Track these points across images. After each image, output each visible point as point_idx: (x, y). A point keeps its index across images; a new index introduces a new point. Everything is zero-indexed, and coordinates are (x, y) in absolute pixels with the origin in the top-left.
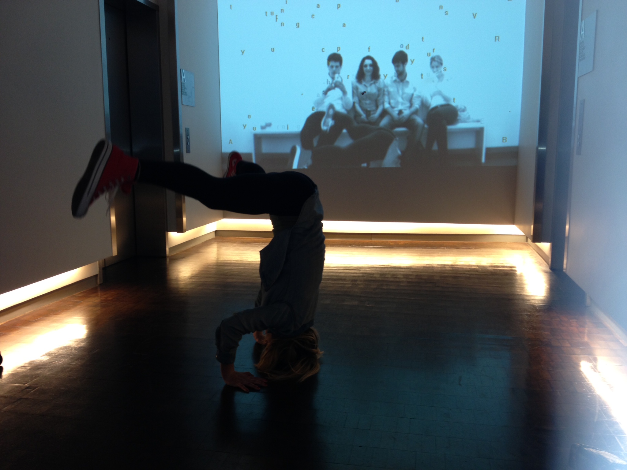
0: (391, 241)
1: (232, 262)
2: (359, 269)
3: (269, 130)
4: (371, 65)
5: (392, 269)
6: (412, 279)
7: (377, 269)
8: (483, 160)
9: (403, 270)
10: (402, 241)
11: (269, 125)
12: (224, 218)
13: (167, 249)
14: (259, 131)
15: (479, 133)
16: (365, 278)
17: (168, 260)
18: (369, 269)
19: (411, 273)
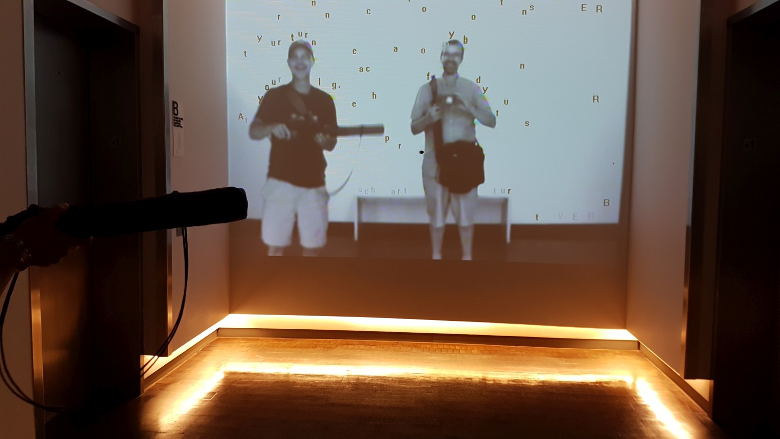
12: (231, 312)
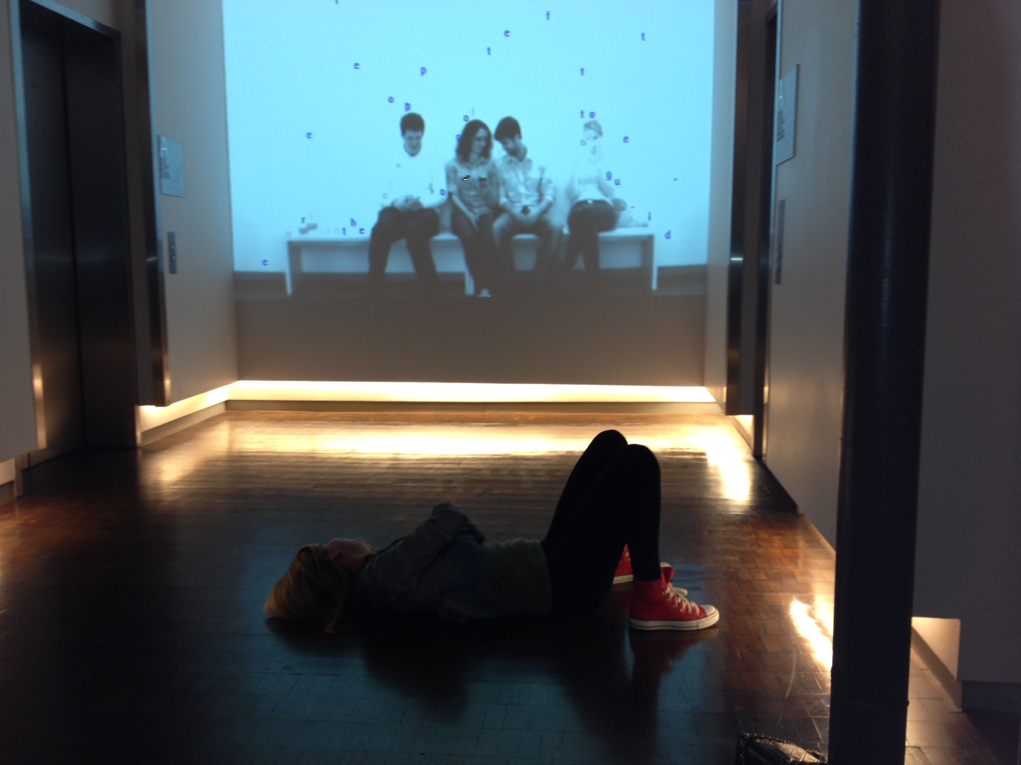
0: (516, 414)
1: (250, 454)
2: (458, 461)
3: (312, 236)
5: (511, 462)
6: (541, 476)
7: (488, 461)
8: (654, 286)
9: (529, 462)
10: (533, 415)
11: (313, 227)
12: (239, 378)
13: (138, 434)
14: (296, 236)
15: (646, 244)
16: (466, 476)
17: (140, 453)
18: (475, 462)
19: (539, 467)
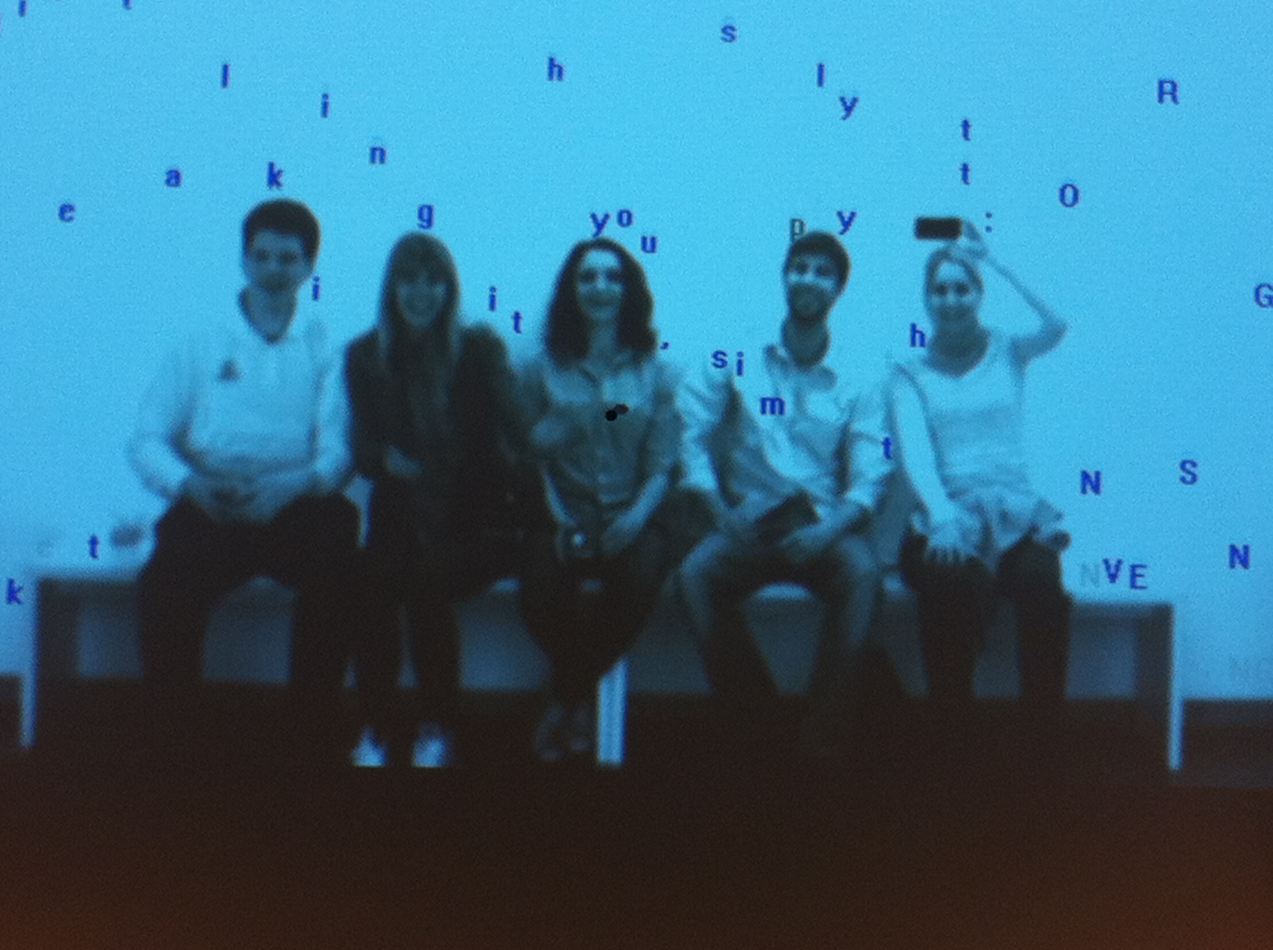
4: (611, 276)
8: (1174, 759)
